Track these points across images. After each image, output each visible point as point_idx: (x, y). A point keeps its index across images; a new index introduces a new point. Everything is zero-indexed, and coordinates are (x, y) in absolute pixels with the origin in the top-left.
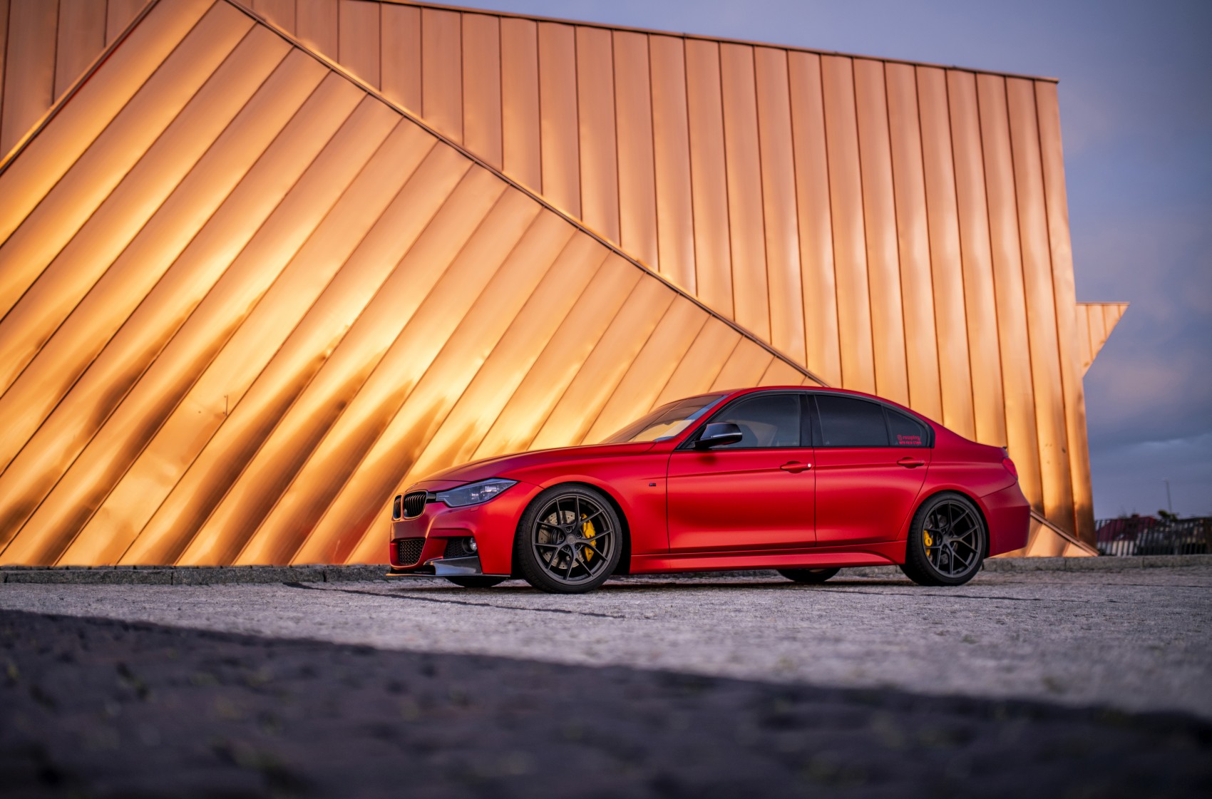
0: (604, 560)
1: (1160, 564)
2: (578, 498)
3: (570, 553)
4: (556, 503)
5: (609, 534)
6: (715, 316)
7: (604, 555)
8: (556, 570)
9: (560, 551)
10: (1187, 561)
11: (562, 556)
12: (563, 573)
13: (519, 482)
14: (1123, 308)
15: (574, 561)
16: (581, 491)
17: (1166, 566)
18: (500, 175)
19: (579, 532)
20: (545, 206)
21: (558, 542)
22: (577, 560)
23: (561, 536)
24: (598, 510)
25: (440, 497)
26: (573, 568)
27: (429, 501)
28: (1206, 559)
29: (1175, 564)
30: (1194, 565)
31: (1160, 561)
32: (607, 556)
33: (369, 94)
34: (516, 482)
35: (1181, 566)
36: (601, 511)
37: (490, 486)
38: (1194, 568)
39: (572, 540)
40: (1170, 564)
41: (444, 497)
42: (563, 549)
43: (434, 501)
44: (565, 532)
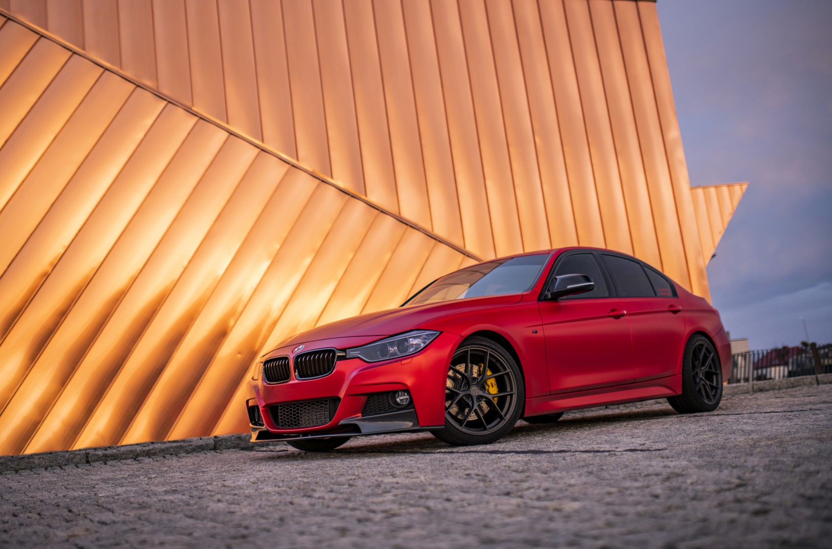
0: (502, 418)
1: (768, 387)
3: (470, 404)
4: (467, 352)
5: (511, 395)
6: (383, 212)
7: (503, 414)
8: (454, 418)
9: (461, 398)
10: (792, 383)
11: (462, 405)
12: (460, 422)
13: (442, 332)
14: (745, 187)
15: (473, 411)
16: (493, 347)
17: (774, 389)
18: (190, 110)
19: (482, 386)
20: (231, 134)
21: (461, 389)
22: (476, 411)
23: (465, 385)
24: (505, 369)
25: (352, 353)
26: (468, 421)
27: (341, 358)
28: (809, 380)
29: (781, 387)
30: (799, 386)
31: (768, 385)
32: (505, 415)
33: (74, 53)
34: (438, 333)
35: (787, 388)
36: (508, 370)
37: (415, 338)
38: (798, 389)
39: (475, 391)
40: (777, 387)
41: (358, 353)
42: (464, 398)
43: (347, 357)
44: (470, 383)
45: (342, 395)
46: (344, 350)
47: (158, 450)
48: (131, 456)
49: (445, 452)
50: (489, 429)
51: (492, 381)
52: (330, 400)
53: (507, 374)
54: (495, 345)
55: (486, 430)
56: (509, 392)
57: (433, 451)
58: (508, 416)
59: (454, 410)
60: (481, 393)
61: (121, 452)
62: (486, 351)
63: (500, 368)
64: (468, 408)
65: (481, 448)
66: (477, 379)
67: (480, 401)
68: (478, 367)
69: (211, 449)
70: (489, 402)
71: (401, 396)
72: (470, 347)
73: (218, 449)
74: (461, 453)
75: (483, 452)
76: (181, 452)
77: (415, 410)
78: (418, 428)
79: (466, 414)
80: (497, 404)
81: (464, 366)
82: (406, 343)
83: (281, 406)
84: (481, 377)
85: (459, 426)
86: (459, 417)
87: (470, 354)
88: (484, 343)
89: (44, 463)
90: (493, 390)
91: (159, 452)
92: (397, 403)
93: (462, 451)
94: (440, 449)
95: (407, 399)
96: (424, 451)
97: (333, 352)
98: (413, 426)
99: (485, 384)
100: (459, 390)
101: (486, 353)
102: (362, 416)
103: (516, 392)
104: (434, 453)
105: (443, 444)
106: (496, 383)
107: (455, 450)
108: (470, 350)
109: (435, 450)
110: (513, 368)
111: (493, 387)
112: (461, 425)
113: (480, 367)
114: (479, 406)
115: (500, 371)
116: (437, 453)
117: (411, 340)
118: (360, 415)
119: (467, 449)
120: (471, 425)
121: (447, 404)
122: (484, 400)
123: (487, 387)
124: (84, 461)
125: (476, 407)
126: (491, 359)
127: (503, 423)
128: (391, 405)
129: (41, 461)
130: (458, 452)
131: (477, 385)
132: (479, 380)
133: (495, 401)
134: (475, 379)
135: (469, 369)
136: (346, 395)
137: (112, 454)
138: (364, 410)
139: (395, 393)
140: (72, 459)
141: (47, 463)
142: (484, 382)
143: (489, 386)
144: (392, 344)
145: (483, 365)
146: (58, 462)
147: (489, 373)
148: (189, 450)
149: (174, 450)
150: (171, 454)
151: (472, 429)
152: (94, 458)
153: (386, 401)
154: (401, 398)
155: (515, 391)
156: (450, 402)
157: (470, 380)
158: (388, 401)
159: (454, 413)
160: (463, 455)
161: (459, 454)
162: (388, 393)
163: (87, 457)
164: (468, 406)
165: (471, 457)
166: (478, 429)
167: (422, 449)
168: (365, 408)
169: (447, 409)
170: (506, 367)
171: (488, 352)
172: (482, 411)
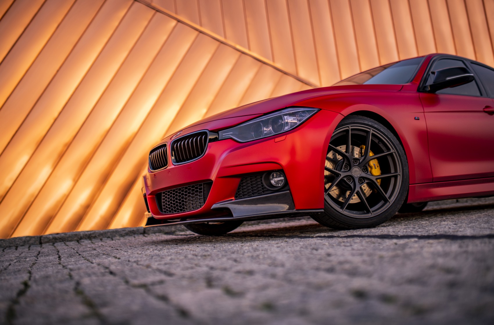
0: (386, 201)
2: (371, 132)
3: (352, 185)
4: (347, 131)
5: (396, 177)
6: (285, 73)
7: (387, 196)
8: (335, 200)
9: (342, 180)
11: (343, 187)
12: (341, 205)
13: (320, 110)
15: (354, 194)
16: (376, 126)
19: (365, 167)
20: (179, 21)
21: (342, 170)
22: (358, 193)
23: (346, 167)
24: (389, 149)
25: (224, 134)
26: (349, 204)
27: (213, 140)
32: (390, 197)
34: (316, 110)
36: (392, 151)
37: (290, 115)
39: (357, 172)
41: (231, 134)
42: (345, 179)
43: (219, 139)
44: (352, 163)
45: (213, 177)
46: (216, 131)
47: (98, 234)
48: (75, 239)
49: (325, 237)
50: (373, 212)
51: (373, 163)
52: (204, 184)
53: (391, 155)
54: (377, 125)
55: (369, 213)
56: (393, 173)
57: (312, 235)
58: (393, 199)
59: (335, 192)
60: (364, 175)
61: (68, 236)
62: (369, 130)
63: (384, 148)
64: (349, 190)
65: (364, 232)
66: (359, 160)
67: (363, 183)
68: (359, 149)
69: (141, 234)
70: (371, 184)
71: (276, 177)
72: (352, 126)
73: (147, 233)
74: (342, 237)
75: (369, 236)
76: (117, 235)
77: (291, 192)
78: (294, 211)
79: (347, 196)
80: (381, 186)
81: (345, 148)
82: (280, 121)
83: (164, 193)
84: (363, 158)
85: (340, 208)
86: (341, 199)
87: (351, 134)
88: (366, 122)
89: (5, 244)
90: (376, 172)
91: (99, 236)
92: (271, 185)
93: (344, 235)
94: (320, 233)
95: (281, 181)
96: (303, 235)
97: (205, 134)
98: (289, 209)
99: (367, 166)
100: (340, 171)
101: (368, 132)
102: (235, 200)
103: (401, 174)
104: (313, 237)
105: (325, 228)
106: (378, 165)
107: (335, 234)
108: (352, 129)
109: (314, 234)
110: (398, 148)
111: (375, 168)
112: (342, 208)
113: (361, 149)
114: (361, 188)
115: (383, 152)
116: (316, 237)
117: (286, 117)
118: (233, 198)
119: (349, 233)
120: (352, 207)
121: (327, 186)
122: (366, 181)
123: (369, 169)
124: (38, 242)
125: (358, 189)
126: (373, 139)
127: (388, 206)
128: (265, 188)
129: (2, 243)
130: (338, 237)
131: (359, 165)
132: (361, 161)
133: (378, 182)
134: (356, 160)
135: (350, 151)
136: (218, 177)
137: (60, 237)
138: (237, 194)
139: (269, 173)
140: (28, 241)
141: (7, 244)
142: (366, 164)
143: (371, 167)
144: (266, 123)
145: (364, 147)
146: (16, 243)
147: (371, 154)
148: (123, 234)
149: (111, 234)
150: (109, 237)
151: (355, 212)
152: (46, 240)
153: (260, 183)
154: (276, 179)
155: (399, 172)
156: (330, 184)
157: (352, 161)
158: (262, 183)
159: (335, 196)
160: (345, 240)
161: (340, 240)
162: (260, 173)
163: (40, 239)
164: (349, 188)
165: (355, 243)
166: (361, 212)
167: (302, 233)
168: (239, 192)
169: (326, 190)
170: (390, 147)
171: (370, 132)
172: (364, 194)
